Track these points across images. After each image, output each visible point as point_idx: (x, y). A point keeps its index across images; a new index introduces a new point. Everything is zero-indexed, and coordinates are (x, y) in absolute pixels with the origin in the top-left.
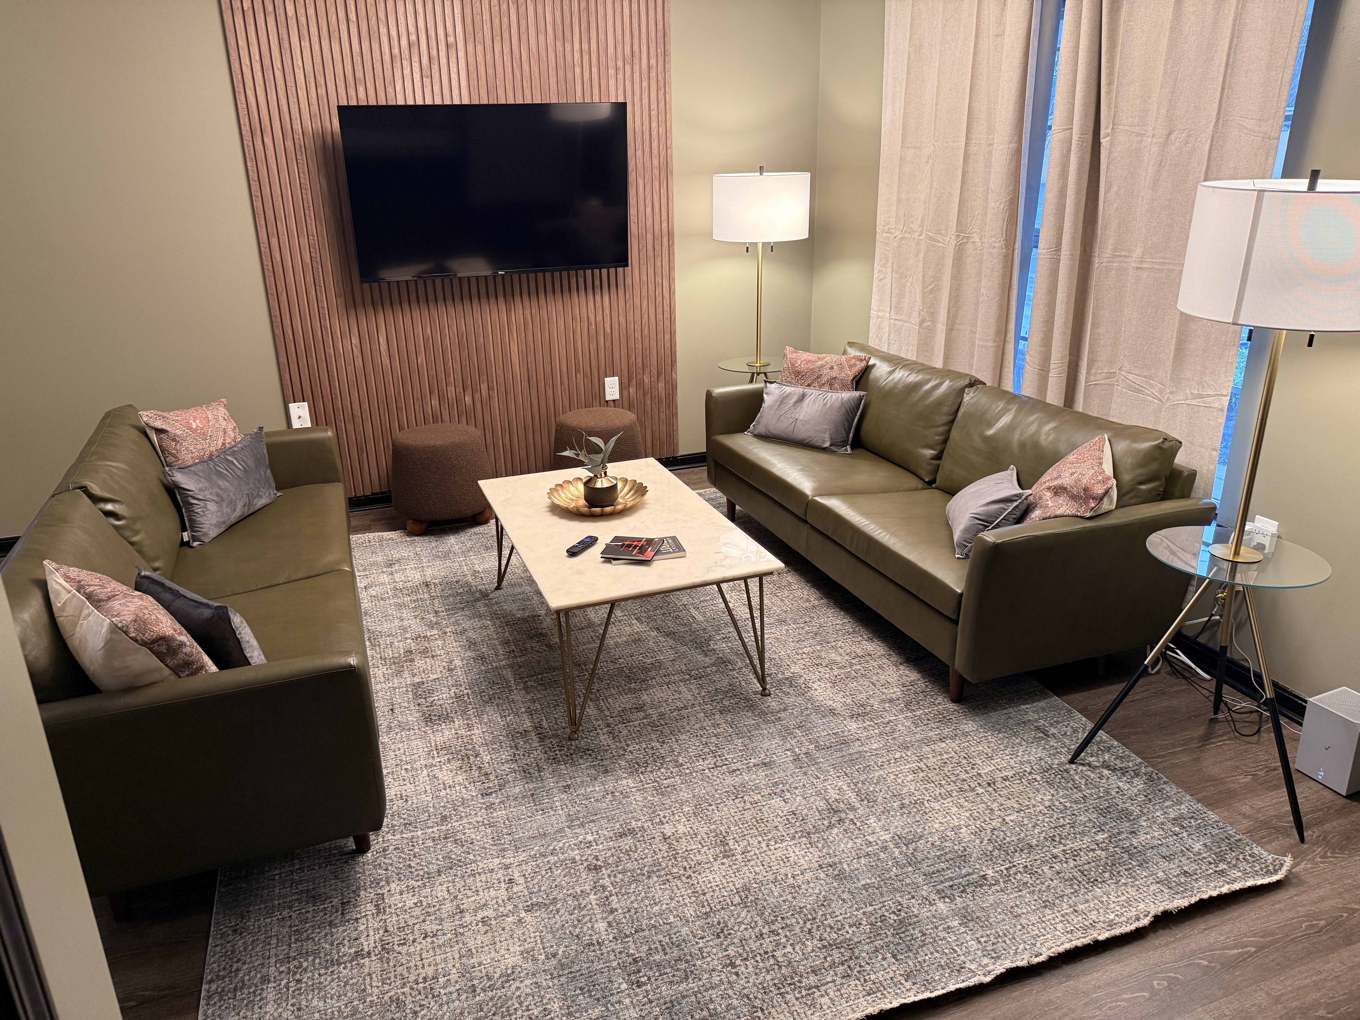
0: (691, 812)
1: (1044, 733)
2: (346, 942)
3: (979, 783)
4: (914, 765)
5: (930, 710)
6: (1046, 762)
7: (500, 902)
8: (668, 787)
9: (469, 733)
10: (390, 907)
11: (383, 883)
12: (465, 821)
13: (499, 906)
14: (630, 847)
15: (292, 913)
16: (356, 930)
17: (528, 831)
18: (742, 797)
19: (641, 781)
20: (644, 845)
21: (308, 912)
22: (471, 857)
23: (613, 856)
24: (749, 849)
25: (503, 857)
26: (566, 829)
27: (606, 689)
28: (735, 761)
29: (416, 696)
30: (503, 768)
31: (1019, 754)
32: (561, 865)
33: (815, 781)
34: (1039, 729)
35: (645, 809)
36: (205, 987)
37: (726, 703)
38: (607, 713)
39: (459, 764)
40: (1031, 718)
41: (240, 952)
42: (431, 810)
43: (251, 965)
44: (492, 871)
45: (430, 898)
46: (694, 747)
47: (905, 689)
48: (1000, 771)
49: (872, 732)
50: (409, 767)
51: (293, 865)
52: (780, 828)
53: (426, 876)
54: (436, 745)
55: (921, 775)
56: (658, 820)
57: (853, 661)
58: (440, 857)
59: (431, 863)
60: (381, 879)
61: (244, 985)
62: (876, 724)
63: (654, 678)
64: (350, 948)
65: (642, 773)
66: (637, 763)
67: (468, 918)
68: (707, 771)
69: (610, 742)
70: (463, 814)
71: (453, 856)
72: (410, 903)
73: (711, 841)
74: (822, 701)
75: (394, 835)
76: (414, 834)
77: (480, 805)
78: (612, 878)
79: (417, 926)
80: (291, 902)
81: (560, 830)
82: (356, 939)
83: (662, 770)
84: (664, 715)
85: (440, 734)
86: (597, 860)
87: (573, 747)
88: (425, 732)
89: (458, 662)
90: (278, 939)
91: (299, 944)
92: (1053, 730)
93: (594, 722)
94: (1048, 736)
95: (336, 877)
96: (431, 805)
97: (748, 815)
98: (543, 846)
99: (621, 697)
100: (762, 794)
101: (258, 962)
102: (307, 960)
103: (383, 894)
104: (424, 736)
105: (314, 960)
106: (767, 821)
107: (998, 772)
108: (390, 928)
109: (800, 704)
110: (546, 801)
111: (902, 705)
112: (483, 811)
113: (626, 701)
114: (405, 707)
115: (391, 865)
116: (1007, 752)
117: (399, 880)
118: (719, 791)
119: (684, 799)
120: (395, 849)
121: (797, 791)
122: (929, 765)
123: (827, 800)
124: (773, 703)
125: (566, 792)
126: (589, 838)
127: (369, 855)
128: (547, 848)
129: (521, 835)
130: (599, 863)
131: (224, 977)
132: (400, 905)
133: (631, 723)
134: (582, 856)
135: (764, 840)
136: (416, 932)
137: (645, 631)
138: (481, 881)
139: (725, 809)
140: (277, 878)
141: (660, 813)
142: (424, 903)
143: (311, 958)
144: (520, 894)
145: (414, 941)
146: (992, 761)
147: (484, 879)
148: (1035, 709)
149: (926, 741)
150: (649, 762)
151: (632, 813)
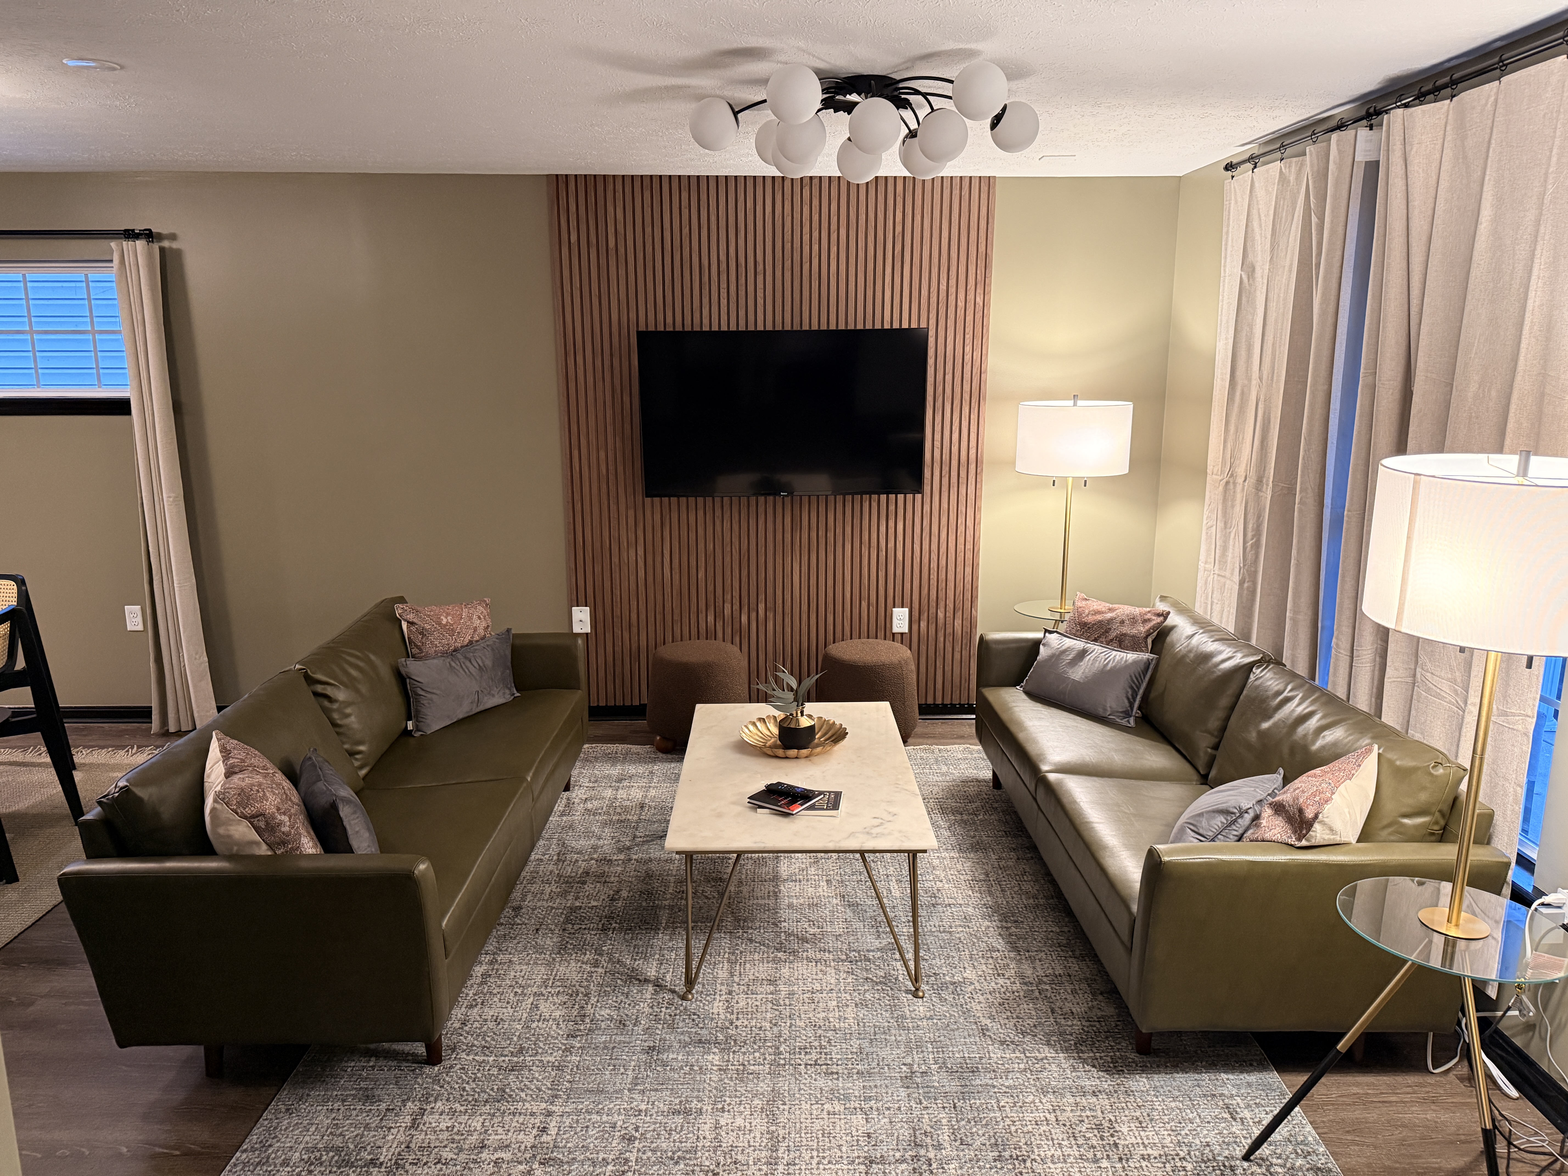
0: (759, 1107)
1: (1231, 1114)
2: (369, 1148)
3: (1108, 1155)
4: (1041, 1115)
5: (1103, 1054)
6: (1211, 1151)
7: (523, 1148)
8: (751, 1074)
9: (593, 969)
10: (424, 1124)
11: (432, 1099)
12: (539, 1058)
13: (519, 1151)
14: (676, 1127)
15: (341, 1107)
16: (384, 1138)
17: (589, 1084)
18: (823, 1104)
19: (728, 1061)
20: (691, 1129)
21: (355, 1109)
22: (523, 1095)
23: (654, 1130)
24: (797, 1161)
25: (552, 1103)
26: (626, 1091)
27: (751, 952)
28: (840, 1062)
29: (567, 920)
30: (603, 1013)
31: (1183, 1133)
32: (600, 1126)
33: (914, 1106)
34: (1228, 1108)
35: (714, 1091)
36: (238, 1154)
37: (868, 996)
38: (736, 979)
39: (565, 998)
40: (1226, 1092)
41: (281, 1130)
42: (515, 1039)
43: (282, 1145)
44: (532, 1114)
45: (463, 1125)
46: (804, 1038)
47: (1087, 1024)
48: (1145, 1147)
49: (1016, 1065)
50: (519, 991)
51: (368, 1061)
52: (844, 1149)
53: (473, 1103)
54: (556, 975)
55: (1045, 1128)
56: (720, 1106)
57: (1045, 979)
58: (496, 1087)
59: (485, 1092)
60: (432, 1095)
61: (267, 1161)
62: (1027, 1057)
63: (807, 951)
64: (369, 1154)
65: (734, 1052)
66: (735, 1041)
67: (484, 1156)
68: (803, 1067)
69: (721, 1011)
70: (540, 1051)
71: (508, 1090)
72: (443, 1126)
73: (762, 1141)
74: (979, 1017)
75: (468, 1055)
76: (486, 1058)
77: (560, 1045)
78: (640, 1154)
79: (436, 1150)
80: (347, 1095)
81: (620, 1091)
82: (380, 1147)
83: (757, 1054)
84: (794, 994)
85: (566, 964)
86: (637, 1131)
87: (682, 1008)
88: (554, 959)
89: (624, 894)
90: (317, 1128)
91: (331, 1137)
92: (1247, 1114)
93: (718, 986)
94: (1235, 1119)
95: (397, 1083)
96: (517, 1034)
97: (818, 1125)
98: (594, 1102)
99: (761, 965)
100: (848, 1106)
101: (289, 1145)
102: (327, 1154)
103: (425, 1110)
104: (550, 964)
105: (333, 1156)
106: (834, 1137)
107: (1141, 1148)
108: (412, 1145)
109: (951, 1015)
110: (624, 1057)
111: (1072, 1042)
112: (560, 1052)
113: (763, 970)
114: (551, 930)
115: (449, 1083)
116: (1168, 1126)
117: (447, 1100)
118: (802, 1092)
119: (761, 1090)
120: (461, 1069)
121: (887, 1113)
122: (1060, 1118)
123: (914, 1130)
124: (921, 1008)
125: (648, 1053)
126: (643, 1107)
127: (436, 1068)
128: (597, 1105)
129: (581, 1086)
130: (637, 1135)
131: (257, 1149)
132: (434, 1125)
133: (754, 996)
134: (624, 1123)
135: (818, 1156)
136: (432, 1156)
137: (829, 896)
138: (517, 1121)
139: (798, 1112)
140: (349, 1070)
141: (727, 1099)
142: (455, 1130)
143: (331, 1154)
144: (545, 1145)
145: (425, 1164)
146: (1142, 1133)
147: (521, 1120)
148: (1238, 1082)
149: (1074, 1090)
150: (748, 1042)
151: (699, 1091)
